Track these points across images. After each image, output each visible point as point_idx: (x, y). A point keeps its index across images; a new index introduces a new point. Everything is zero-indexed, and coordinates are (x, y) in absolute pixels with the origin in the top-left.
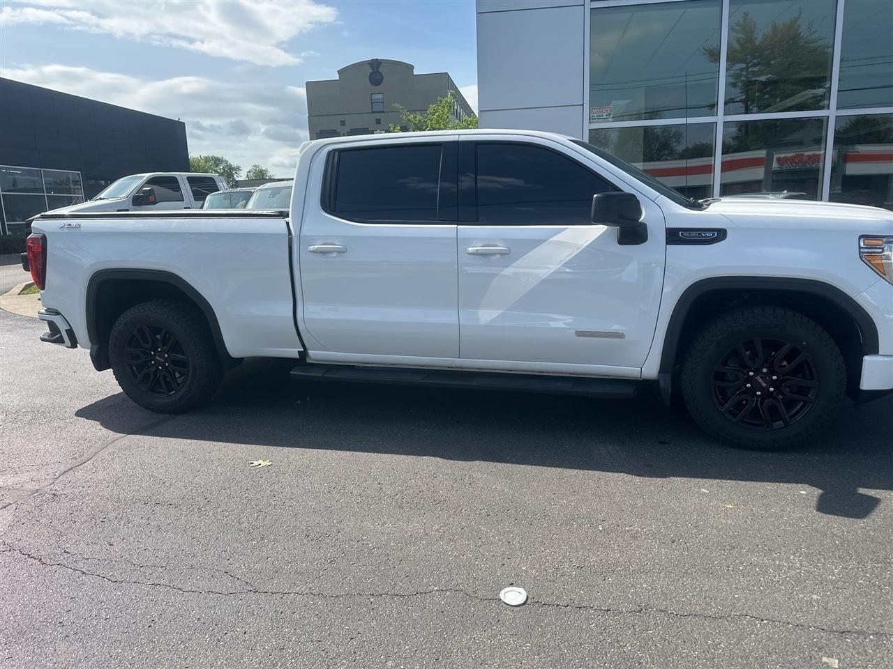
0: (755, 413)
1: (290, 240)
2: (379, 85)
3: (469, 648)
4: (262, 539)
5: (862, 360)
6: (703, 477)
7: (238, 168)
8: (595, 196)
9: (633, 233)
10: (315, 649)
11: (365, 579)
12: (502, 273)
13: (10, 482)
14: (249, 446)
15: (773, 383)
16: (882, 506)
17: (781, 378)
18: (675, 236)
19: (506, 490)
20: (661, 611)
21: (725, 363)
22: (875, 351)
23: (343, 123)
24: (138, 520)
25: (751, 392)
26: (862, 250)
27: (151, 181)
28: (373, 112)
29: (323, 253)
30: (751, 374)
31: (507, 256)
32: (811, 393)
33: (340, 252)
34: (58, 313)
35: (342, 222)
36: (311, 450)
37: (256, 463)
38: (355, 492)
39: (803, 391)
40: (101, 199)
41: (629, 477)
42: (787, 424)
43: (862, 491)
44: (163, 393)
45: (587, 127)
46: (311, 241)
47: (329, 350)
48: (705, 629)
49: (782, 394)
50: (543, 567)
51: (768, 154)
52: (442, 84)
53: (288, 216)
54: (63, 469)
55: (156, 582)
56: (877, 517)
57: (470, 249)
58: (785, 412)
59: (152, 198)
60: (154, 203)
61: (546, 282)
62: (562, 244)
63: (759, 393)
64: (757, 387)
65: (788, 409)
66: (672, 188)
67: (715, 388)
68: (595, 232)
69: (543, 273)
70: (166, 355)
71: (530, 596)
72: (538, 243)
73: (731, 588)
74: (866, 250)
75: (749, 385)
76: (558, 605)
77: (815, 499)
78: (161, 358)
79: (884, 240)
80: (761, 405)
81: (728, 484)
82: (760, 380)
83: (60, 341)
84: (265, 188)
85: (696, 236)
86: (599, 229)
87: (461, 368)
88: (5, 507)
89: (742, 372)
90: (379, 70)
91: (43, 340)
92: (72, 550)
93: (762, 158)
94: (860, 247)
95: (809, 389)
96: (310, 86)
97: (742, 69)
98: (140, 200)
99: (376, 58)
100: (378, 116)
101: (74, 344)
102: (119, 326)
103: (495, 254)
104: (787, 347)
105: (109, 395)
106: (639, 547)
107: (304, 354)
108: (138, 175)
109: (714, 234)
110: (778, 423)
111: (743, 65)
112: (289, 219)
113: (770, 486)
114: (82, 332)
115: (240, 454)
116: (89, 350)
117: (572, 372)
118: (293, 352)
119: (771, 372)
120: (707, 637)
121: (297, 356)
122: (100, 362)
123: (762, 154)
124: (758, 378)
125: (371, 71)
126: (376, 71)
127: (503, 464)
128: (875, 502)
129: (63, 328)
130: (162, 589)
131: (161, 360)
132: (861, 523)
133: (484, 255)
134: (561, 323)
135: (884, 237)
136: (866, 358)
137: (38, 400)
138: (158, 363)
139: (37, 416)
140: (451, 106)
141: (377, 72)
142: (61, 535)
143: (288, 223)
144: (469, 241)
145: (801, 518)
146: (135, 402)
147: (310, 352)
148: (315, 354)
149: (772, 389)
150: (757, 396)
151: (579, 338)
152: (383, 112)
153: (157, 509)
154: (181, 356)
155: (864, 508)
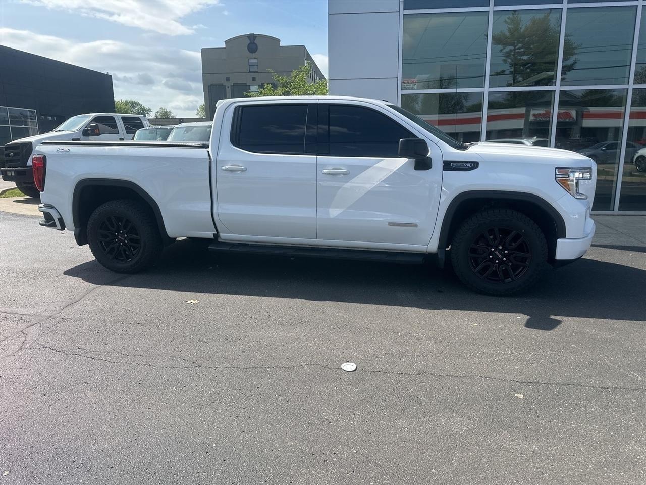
0: (495, 273)
1: (210, 162)
2: (255, 52)
3: (325, 391)
4: (200, 341)
5: (556, 242)
6: (461, 310)
7: (149, 110)
8: (401, 140)
9: (423, 163)
10: (237, 392)
11: (264, 360)
12: (343, 186)
13: (32, 312)
14: (183, 292)
15: (505, 255)
16: (562, 324)
17: (510, 252)
18: (449, 166)
19: (345, 316)
20: (431, 374)
21: (477, 243)
22: (563, 236)
23: (228, 79)
24: (120, 332)
25: (493, 260)
26: (557, 176)
27: (96, 120)
28: (250, 72)
29: (232, 171)
30: (493, 249)
31: (347, 175)
32: (528, 260)
33: (242, 171)
34: (52, 207)
35: (243, 152)
36: (223, 295)
37: (189, 302)
38: (253, 317)
39: (524, 260)
40: (59, 131)
41: (418, 309)
42: (513, 280)
43: (552, 317)
44: (123, 260)
45: (400, 92)
46: (224, 162)
47: (234, 234)
48: (454, 382)
49: (511, 262)
50: (366, 354)
51: (526, 111)
52: (301, 53)
53: (208, 147)
54: (64, 304)
55: (139, 363)
56: (557, 330)
57: (325, 171)
58: (512, 273)
59: (97, 131)
60: (99, 135)
61: (370, 192)
62: (381, 169)
63: (497, 261)
64: (496, 257)
65: (514, 271)
66: (446, 133)
67: (471, 258)
68: (401, 162)
69: (369, 187)
70: (126, 236)
71: (358, 367)
72: (366, 168)
73: (470, 364)
74: (559, 176)
75: (491, 256)
76: (374, 371)
77: (525, 321)
78: (122, 237)
79: (570, 170)
80: (498, 269)
81: (476, 313)
82: (498, 254)
83: (54, 225)
84: (181, 126)
85: (460, 166)
86: (404, 160)
87: (317, 245)
88: (33, 325)
89: (487, 248)
90: (255, 42)
91: (41, 225)
92: (83, 347)
93: (524, 114)
94: (555, 174)
95: (526, 259)
96: (204, 52)
97: (511, 51)
98: (88, 132)
99: (252, 33)
100: (253, 75)
101: (63, 228)
102: (96, 215)
103: (340, 174)
104: (514, 233)
105: (83, 263)
106: (421, 344)
107: (217, 236)
108: (86, 115)
109: (471, 165)
110: (508, 279)
111: (513, 48)
112: (210, 149)
113: (500, 314)
114: (69, 219)
115: (178, 297)
116: (73, 232)
117: (386, 248)
118: (210, 234)
119: (504, 249)
120: (455, 385)
121: (212, 237)
122: (81, 240)
123: (523, 110)
124: (497, 252)
125: (249, 42)
126: (252, 42)
127: (343, 303)
128: (559, 322)
129: (56, 217)
130: (143, 366)
131: (122, 238)
132: (548, 333)
133: (333, 174)
134: (380, 218)
135: (569, 168)
136: (559, 240)
137: (35, 265)
138: (120, 241)
139: (38, 275)
140: (308, 72)
141: (254, 43)
142: (73, 340)
143: (208, 152)
144: (324, 166)
145: (515, 331)
146: (104, 266)
147: (221, 235)
148: (224, 236)
149: (504, 259)
150: (496, 263)
151: (391, 227)
152: (257, 72)
153: (131, 326)
154: (135, 236)
155: (551, 325)
